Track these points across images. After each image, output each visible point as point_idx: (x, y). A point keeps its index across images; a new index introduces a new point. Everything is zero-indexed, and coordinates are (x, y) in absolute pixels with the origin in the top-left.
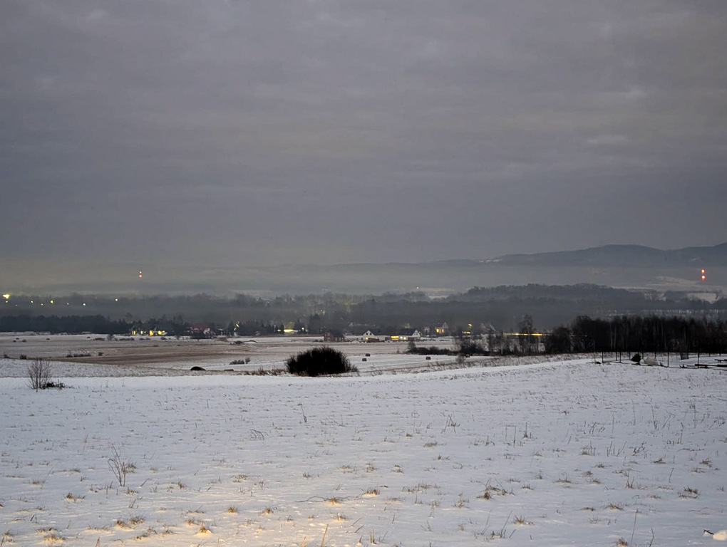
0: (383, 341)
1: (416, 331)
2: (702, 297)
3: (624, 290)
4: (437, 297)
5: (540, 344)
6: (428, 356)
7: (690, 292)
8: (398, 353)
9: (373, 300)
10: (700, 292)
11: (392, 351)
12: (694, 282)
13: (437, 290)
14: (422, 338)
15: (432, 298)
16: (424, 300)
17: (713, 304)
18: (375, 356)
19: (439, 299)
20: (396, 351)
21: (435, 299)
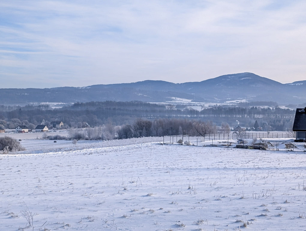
0: (27, 132)
1: (46, 127)
2: (194, 108)
3: (156, 104)
4: (57, 107)
5: (115, 133)
6: (55, 140)
7: (189, 106)
8: (37, 139)
9: (20, 109)
10: (194, 105)
11: (34, 138)
12: (191, 100)
13: (55, 104)
14: (49, 131)
15: (54, 108)
16: (49, 109)
17: (201, 112)
18: (24, 141)
19: (57, 108)
20: (36, 138)
21: (55, 109)
